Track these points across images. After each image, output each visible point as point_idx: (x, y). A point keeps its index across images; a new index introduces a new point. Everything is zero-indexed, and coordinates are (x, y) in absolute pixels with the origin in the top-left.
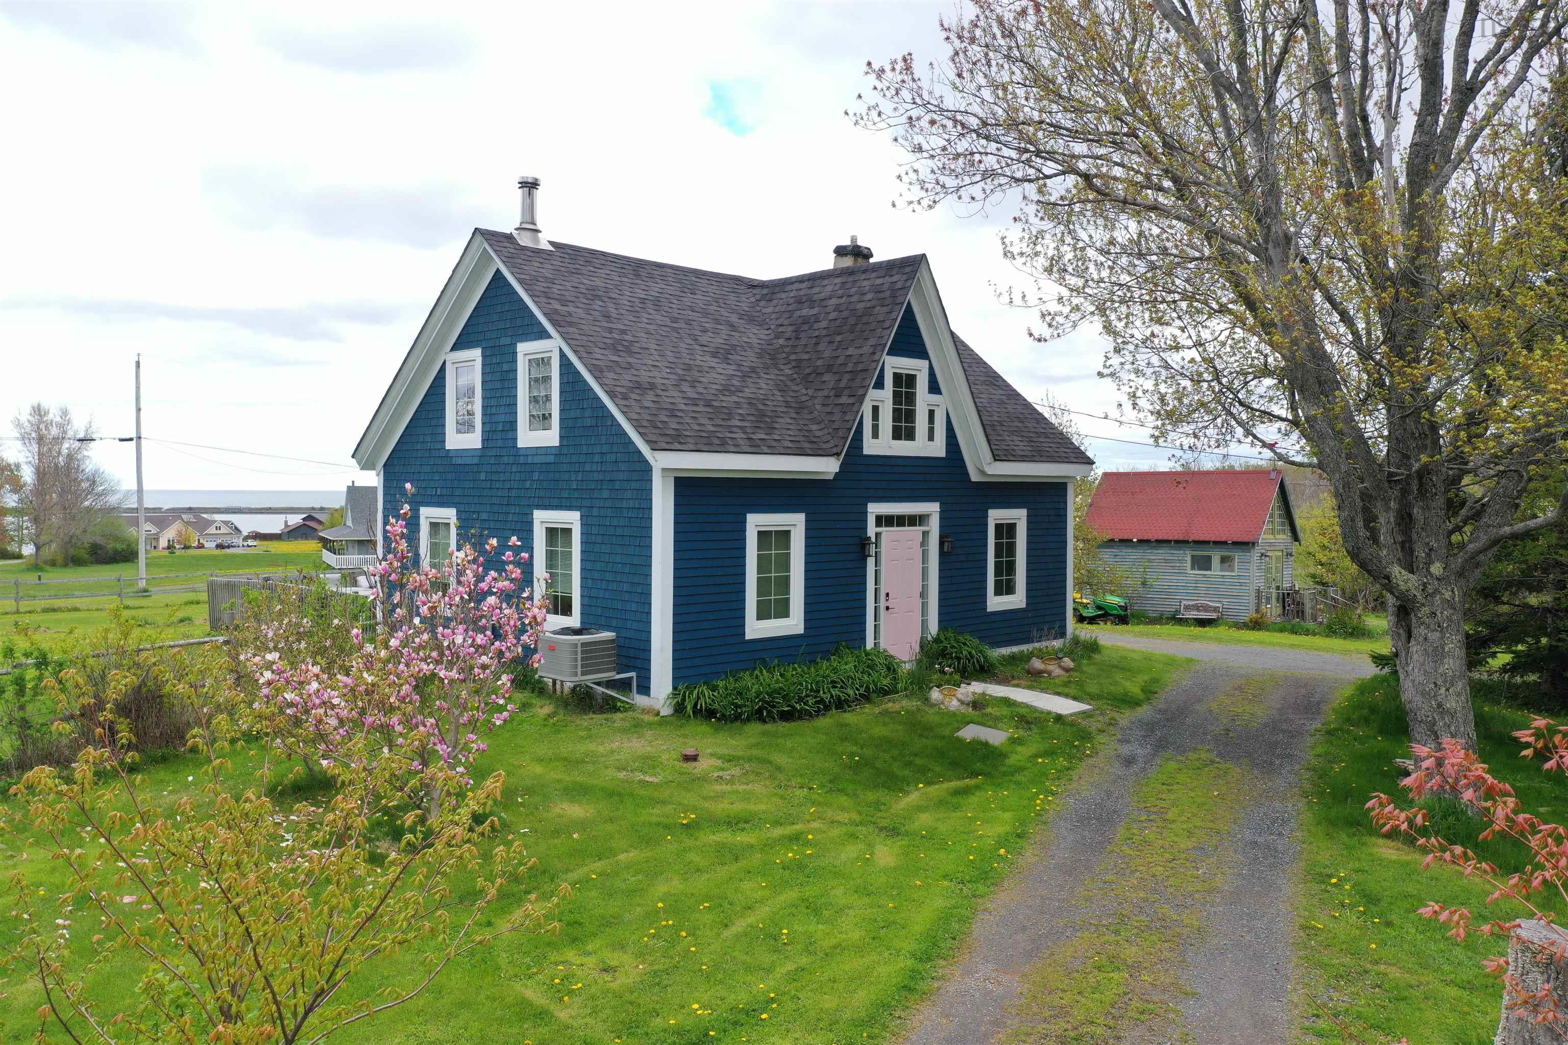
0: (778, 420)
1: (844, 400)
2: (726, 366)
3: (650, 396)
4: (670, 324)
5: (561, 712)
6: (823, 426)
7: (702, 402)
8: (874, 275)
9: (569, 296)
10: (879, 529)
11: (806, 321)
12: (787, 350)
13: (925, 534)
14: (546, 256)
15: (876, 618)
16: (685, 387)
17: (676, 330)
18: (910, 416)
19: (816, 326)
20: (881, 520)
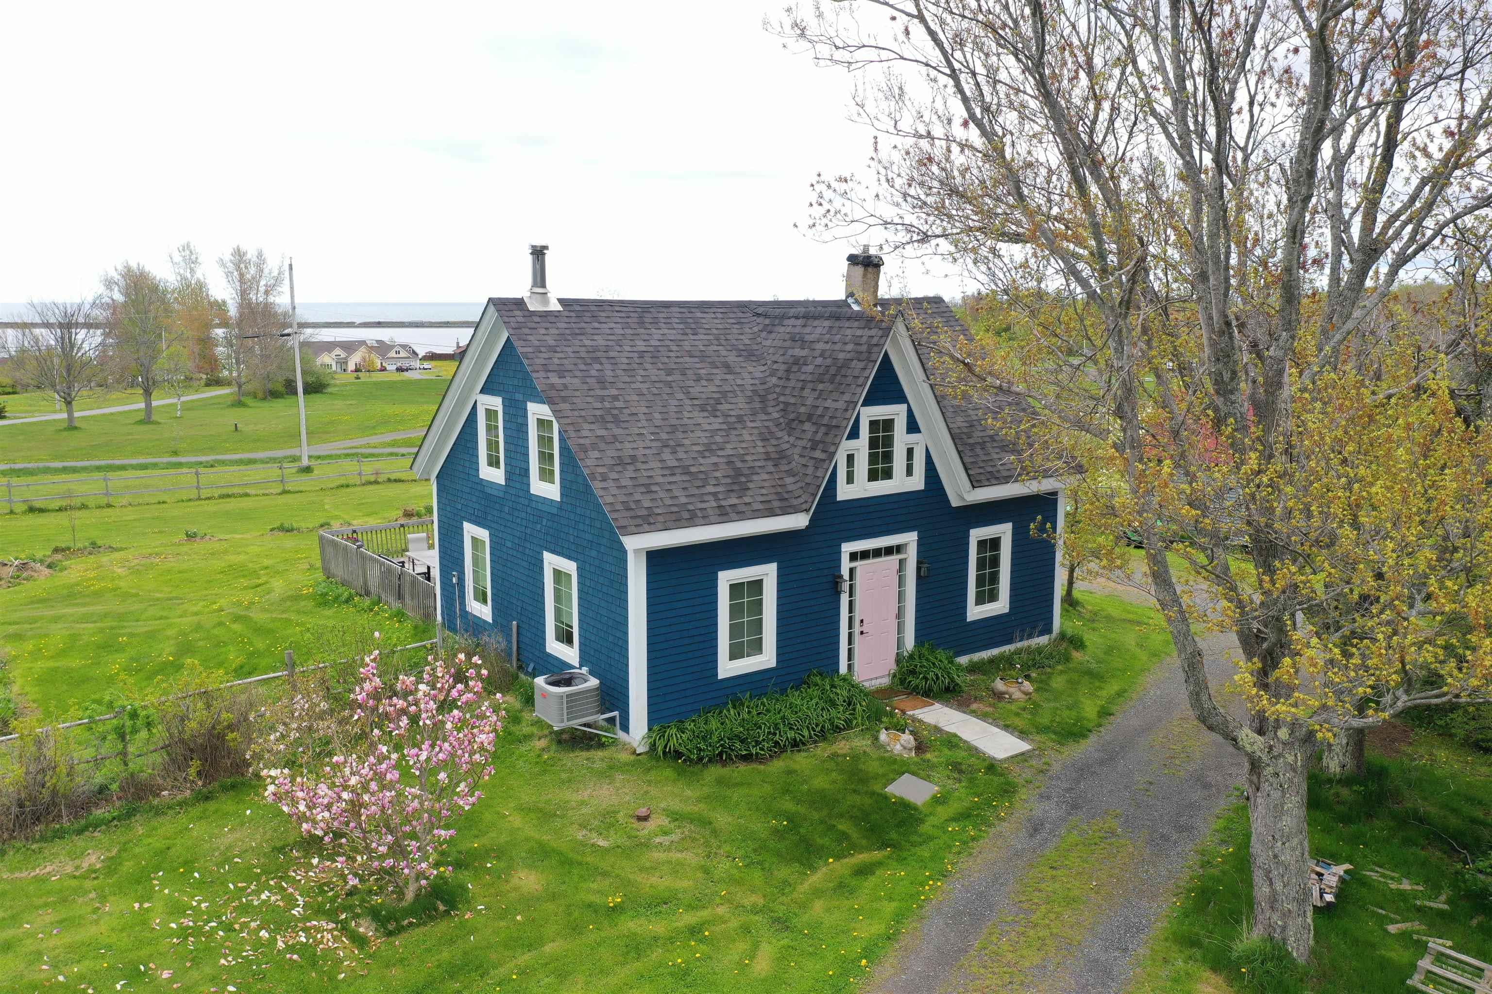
0: (755, 478)
1: (818, 454)
2: (712, 420)
3: (629, 473)
4: (664, 378)
5: (554, 747)
6: (797, 478)
7: (679, 471)
8: (856, 324)
9: (568, 364)
10: (853, 564)
11: (797, 361)
12: (778, 390)
13: (902, 562)
14: (553, 319)
15: (850, 642)
16: (667, 455)
17: (669, 384)
18: (888, 457)
19: (805, 369)
20: (853, 556)
